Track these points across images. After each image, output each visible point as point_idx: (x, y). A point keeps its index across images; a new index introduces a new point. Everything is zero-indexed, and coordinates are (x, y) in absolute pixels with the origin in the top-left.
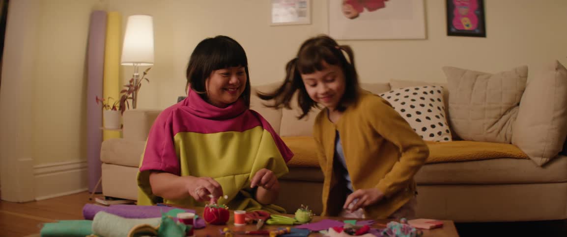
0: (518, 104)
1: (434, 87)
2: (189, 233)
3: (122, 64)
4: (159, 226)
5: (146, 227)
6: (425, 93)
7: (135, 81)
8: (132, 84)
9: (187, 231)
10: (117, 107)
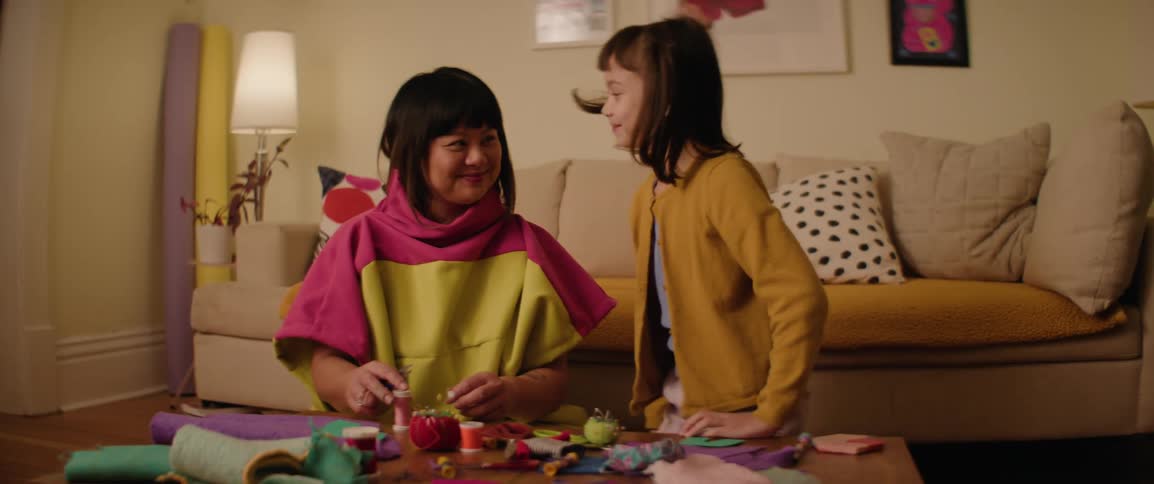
0: (1034, 202)
1: (857, 169)
2: (367, 467)
3: (234, 132)
4: (307, 454)
5: (280, 455)
6: (841, 182)
7: (259, 165)
8: (254, 171)
9: (363, 463)
10: (225, 218)
